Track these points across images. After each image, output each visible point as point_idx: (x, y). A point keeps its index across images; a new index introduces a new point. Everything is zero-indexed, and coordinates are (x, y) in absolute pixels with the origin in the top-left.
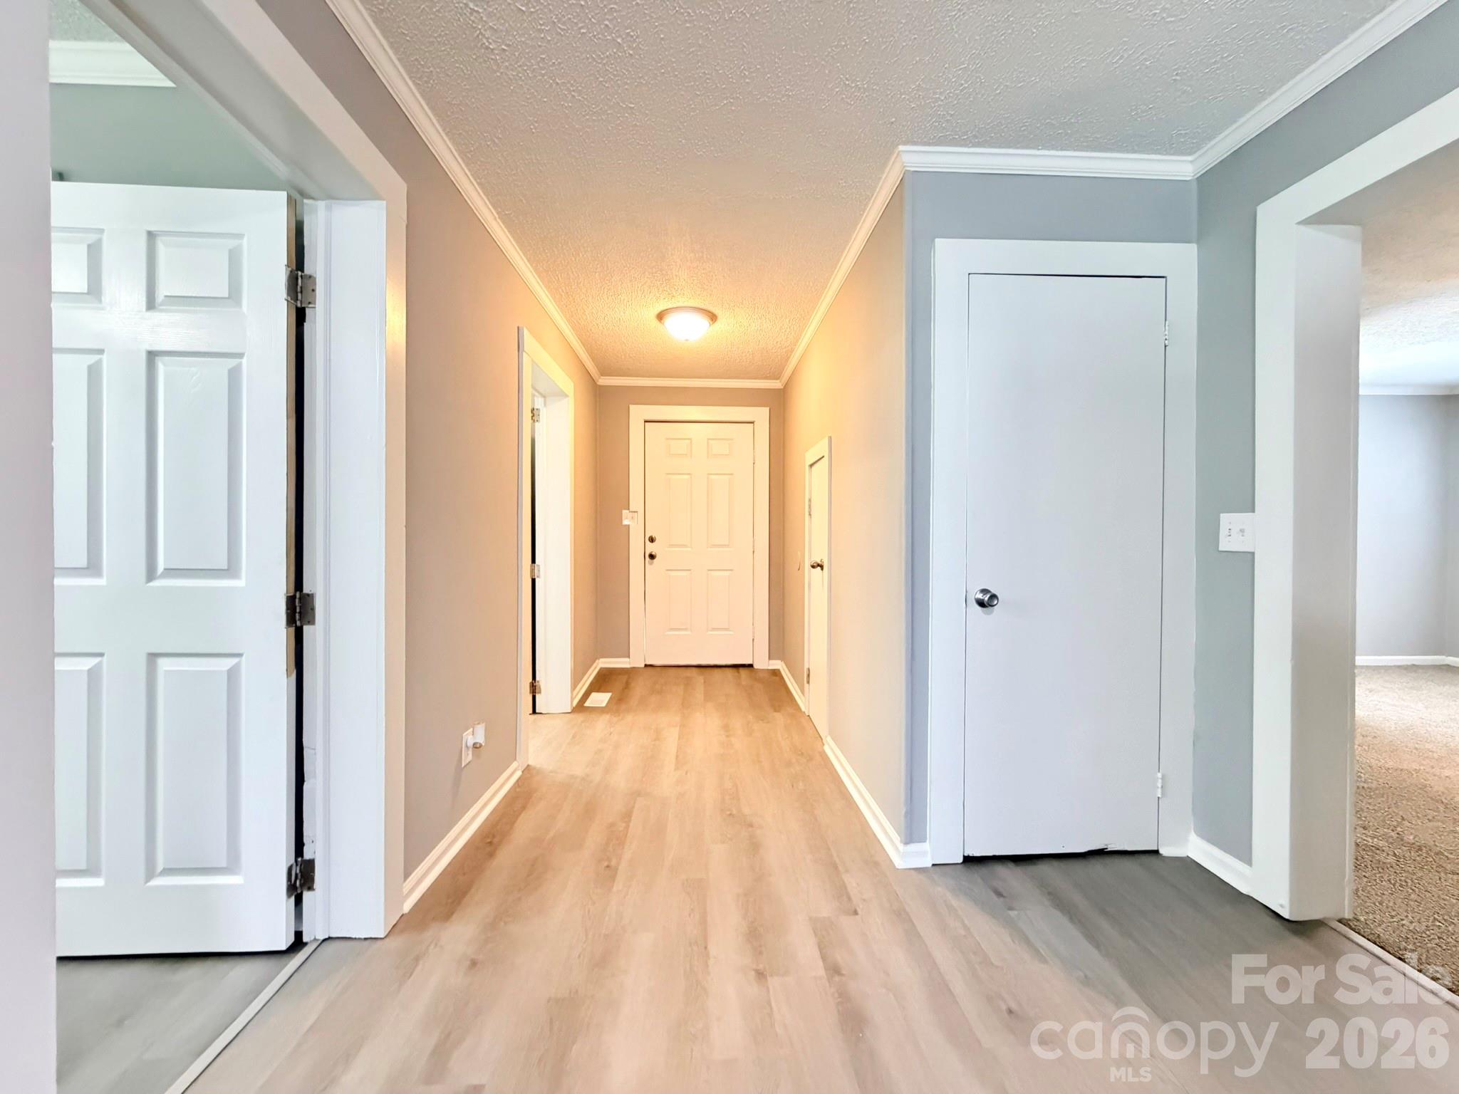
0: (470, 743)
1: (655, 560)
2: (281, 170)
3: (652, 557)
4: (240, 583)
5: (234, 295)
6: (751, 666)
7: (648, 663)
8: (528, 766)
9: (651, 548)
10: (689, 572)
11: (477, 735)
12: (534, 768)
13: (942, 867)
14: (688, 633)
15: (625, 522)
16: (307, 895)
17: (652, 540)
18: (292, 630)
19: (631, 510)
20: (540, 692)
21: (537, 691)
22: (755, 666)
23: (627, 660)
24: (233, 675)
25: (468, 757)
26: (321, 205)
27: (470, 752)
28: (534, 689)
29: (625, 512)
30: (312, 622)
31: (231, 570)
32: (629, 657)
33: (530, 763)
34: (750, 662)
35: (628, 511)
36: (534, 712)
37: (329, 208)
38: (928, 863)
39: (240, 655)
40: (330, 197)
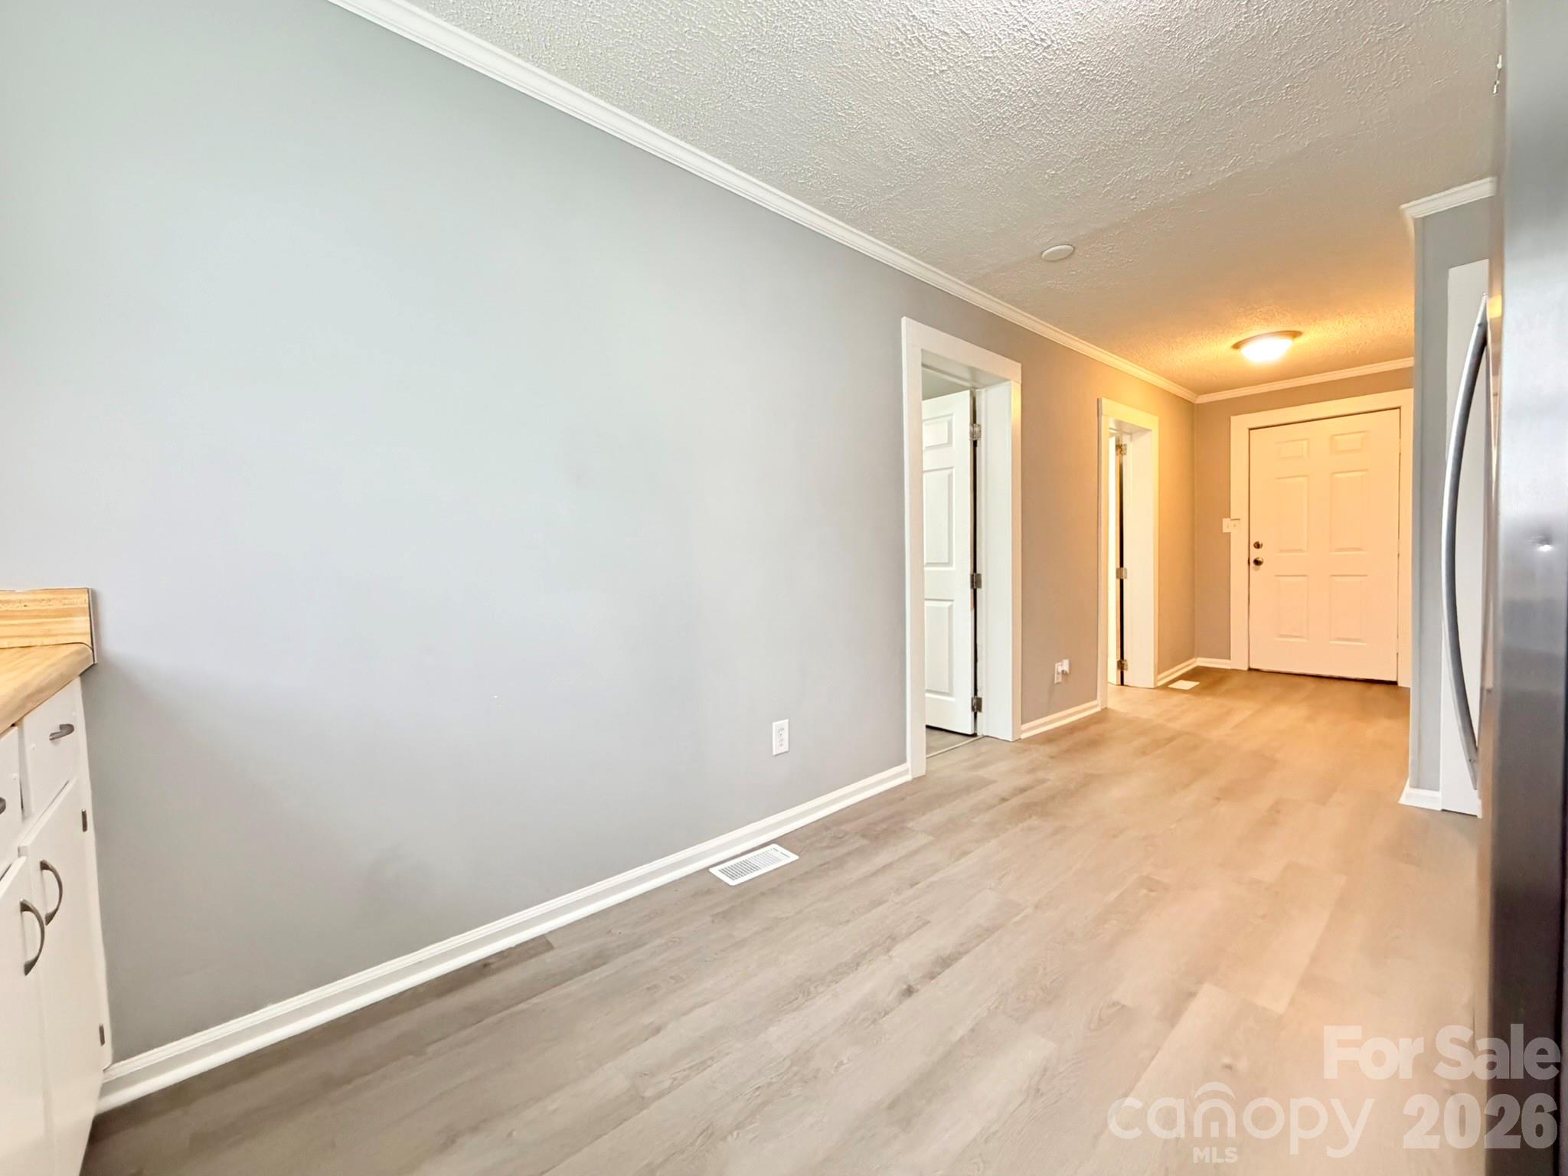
0: (1060, 670)
1: (1261, 566)
2: (967, 384)
3: (1257, 562)
4: (952, 569)
5: (950, 442)
6: (1395, 683)
7: (1253, 666)
8: (1106, 708)
9: (1256, 554)
10: (1305, 578)
11: (1064, 666)
12: (1113, 711)
13: (1452, 814)
14: (1304, 641)
15: (1225, 530)
16: (979, 714)
17: (1258, 546)
18: (973, 590)
19: (1232, 518)
20: (1127, 669)
21: (1125, 667)
22: (1400, 684)
23: (1228, 661)
24: (950, 608)
25: (1058, 679)
26: (983, 390)
27: (1060, 676)
28: (1121, 665)
29: (1226, 521)
30: (980, 587)
31: (949, 564)
32: (1229, 658)
33: (1110, 705)
34: (1394, 679)
35: (1228, 519)
36: (1122, 683)
37: (986, 391)
38: (1440, 809)
39: (952, 601)
40: (985, 386)
